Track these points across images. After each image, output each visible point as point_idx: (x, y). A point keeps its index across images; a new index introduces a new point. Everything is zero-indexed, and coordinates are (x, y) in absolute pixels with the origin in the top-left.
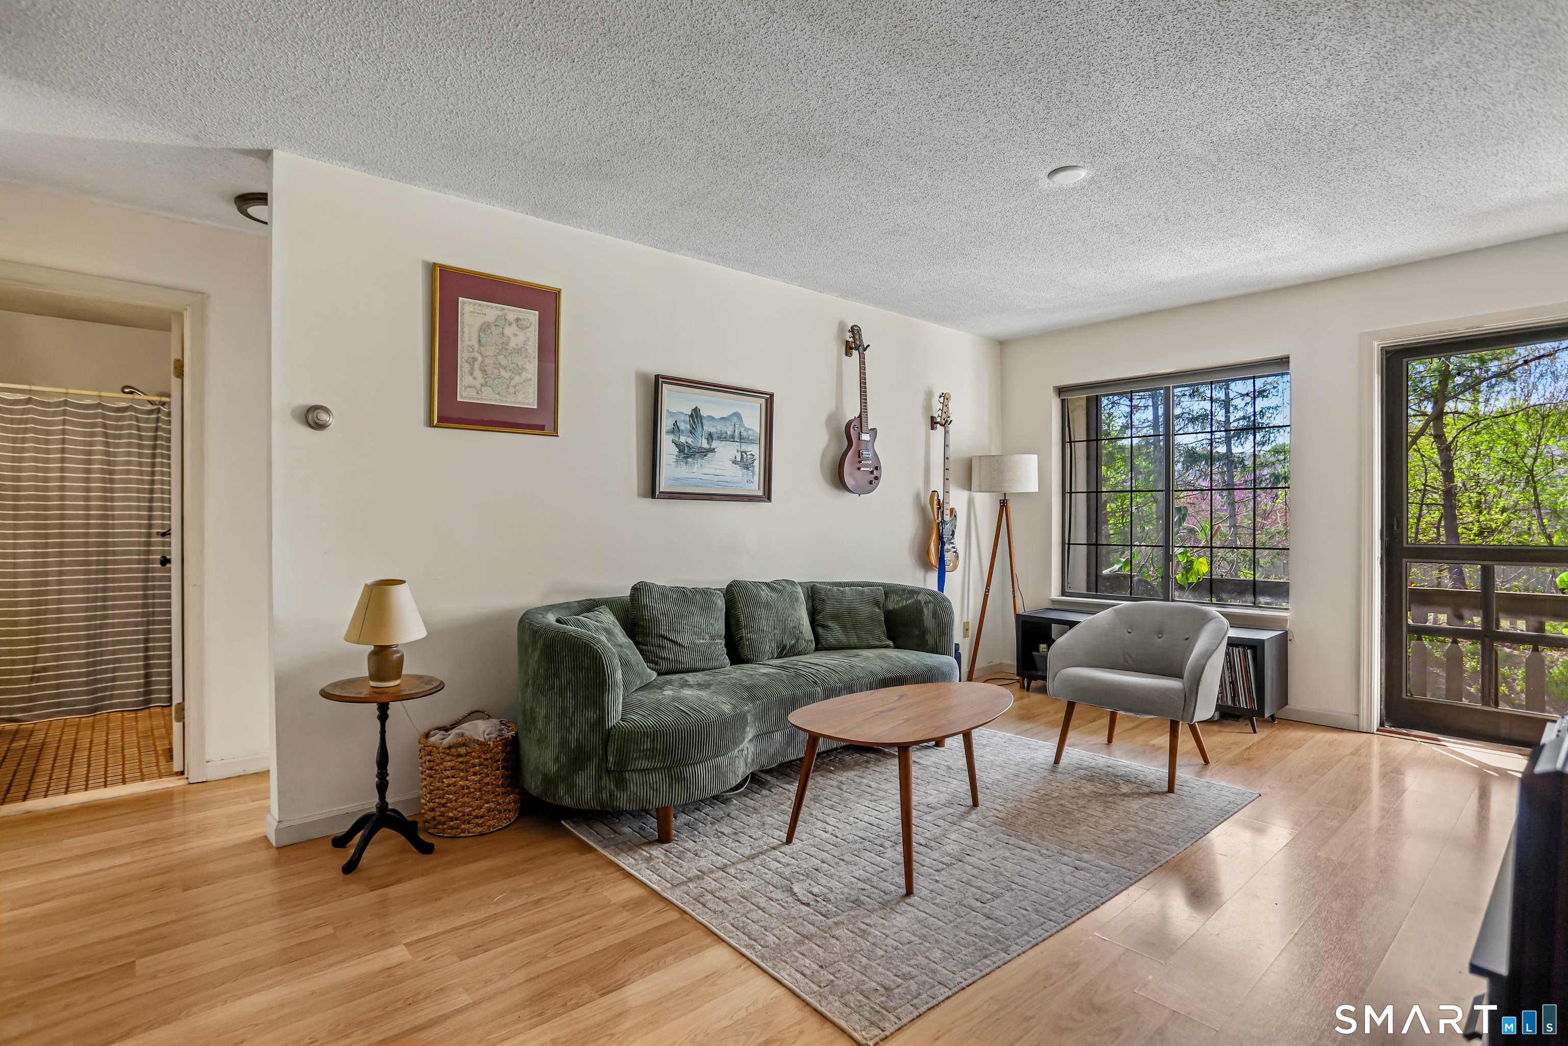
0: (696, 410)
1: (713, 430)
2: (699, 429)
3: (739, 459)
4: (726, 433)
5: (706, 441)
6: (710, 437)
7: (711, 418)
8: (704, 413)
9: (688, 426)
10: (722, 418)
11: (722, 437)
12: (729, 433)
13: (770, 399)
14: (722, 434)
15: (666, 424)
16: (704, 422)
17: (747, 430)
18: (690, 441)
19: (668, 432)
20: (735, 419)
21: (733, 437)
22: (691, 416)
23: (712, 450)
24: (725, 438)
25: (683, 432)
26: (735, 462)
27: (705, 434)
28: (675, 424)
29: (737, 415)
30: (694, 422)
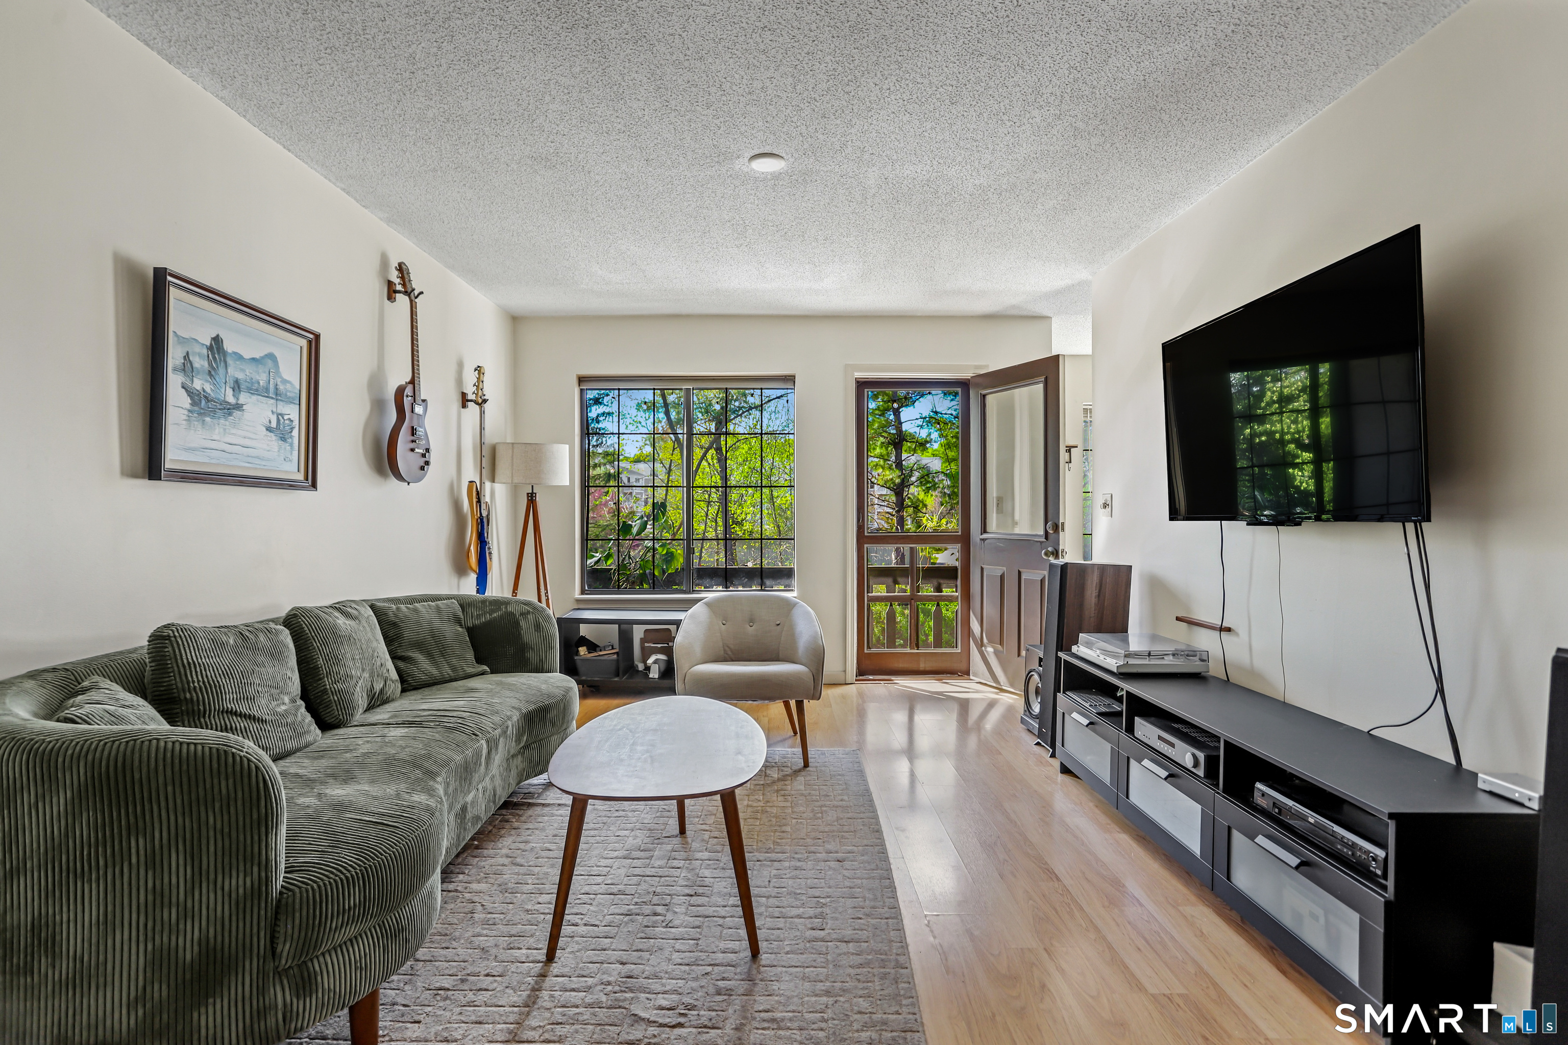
0: (217, 340)
1: (240, 376)
2: (221, 371)
3: (274, 425)
4: (259, 383)
5: (231, 390)
6: (237, 386)
7: (239, 357)
8: (229, 346)
9: (206, 364)
10: (253, 359)
11: (256, 390)
12: (261, 383)
13: (314, 343)
14: (252, 383)
15: (174, 356)
16: (230, 361)
17: (285, 382)
18: (208, 387)
19: (175, 369)
20: (270, 363)
21: (267, 390)
22: (210, 348)
23: (238, 407)
24: (257, 390)
25: (198, 373)
26: (269, 429)
27: (231, 383)
28: (187, 357)
29: (271, 357)
30: (214, 358)
